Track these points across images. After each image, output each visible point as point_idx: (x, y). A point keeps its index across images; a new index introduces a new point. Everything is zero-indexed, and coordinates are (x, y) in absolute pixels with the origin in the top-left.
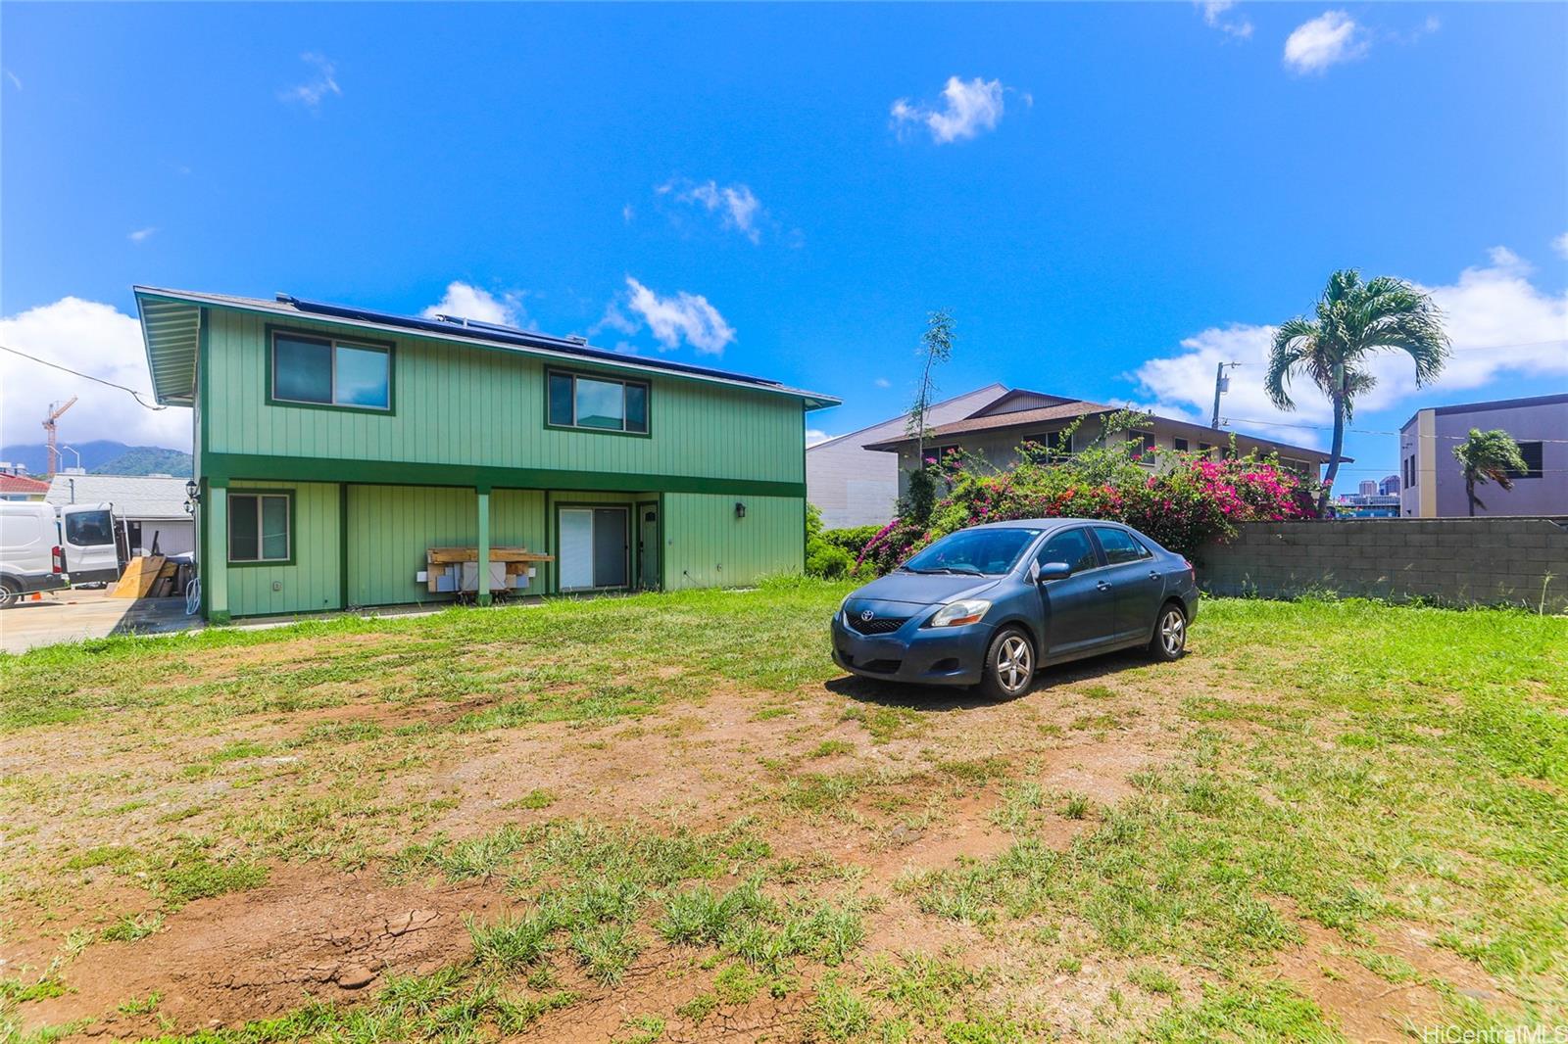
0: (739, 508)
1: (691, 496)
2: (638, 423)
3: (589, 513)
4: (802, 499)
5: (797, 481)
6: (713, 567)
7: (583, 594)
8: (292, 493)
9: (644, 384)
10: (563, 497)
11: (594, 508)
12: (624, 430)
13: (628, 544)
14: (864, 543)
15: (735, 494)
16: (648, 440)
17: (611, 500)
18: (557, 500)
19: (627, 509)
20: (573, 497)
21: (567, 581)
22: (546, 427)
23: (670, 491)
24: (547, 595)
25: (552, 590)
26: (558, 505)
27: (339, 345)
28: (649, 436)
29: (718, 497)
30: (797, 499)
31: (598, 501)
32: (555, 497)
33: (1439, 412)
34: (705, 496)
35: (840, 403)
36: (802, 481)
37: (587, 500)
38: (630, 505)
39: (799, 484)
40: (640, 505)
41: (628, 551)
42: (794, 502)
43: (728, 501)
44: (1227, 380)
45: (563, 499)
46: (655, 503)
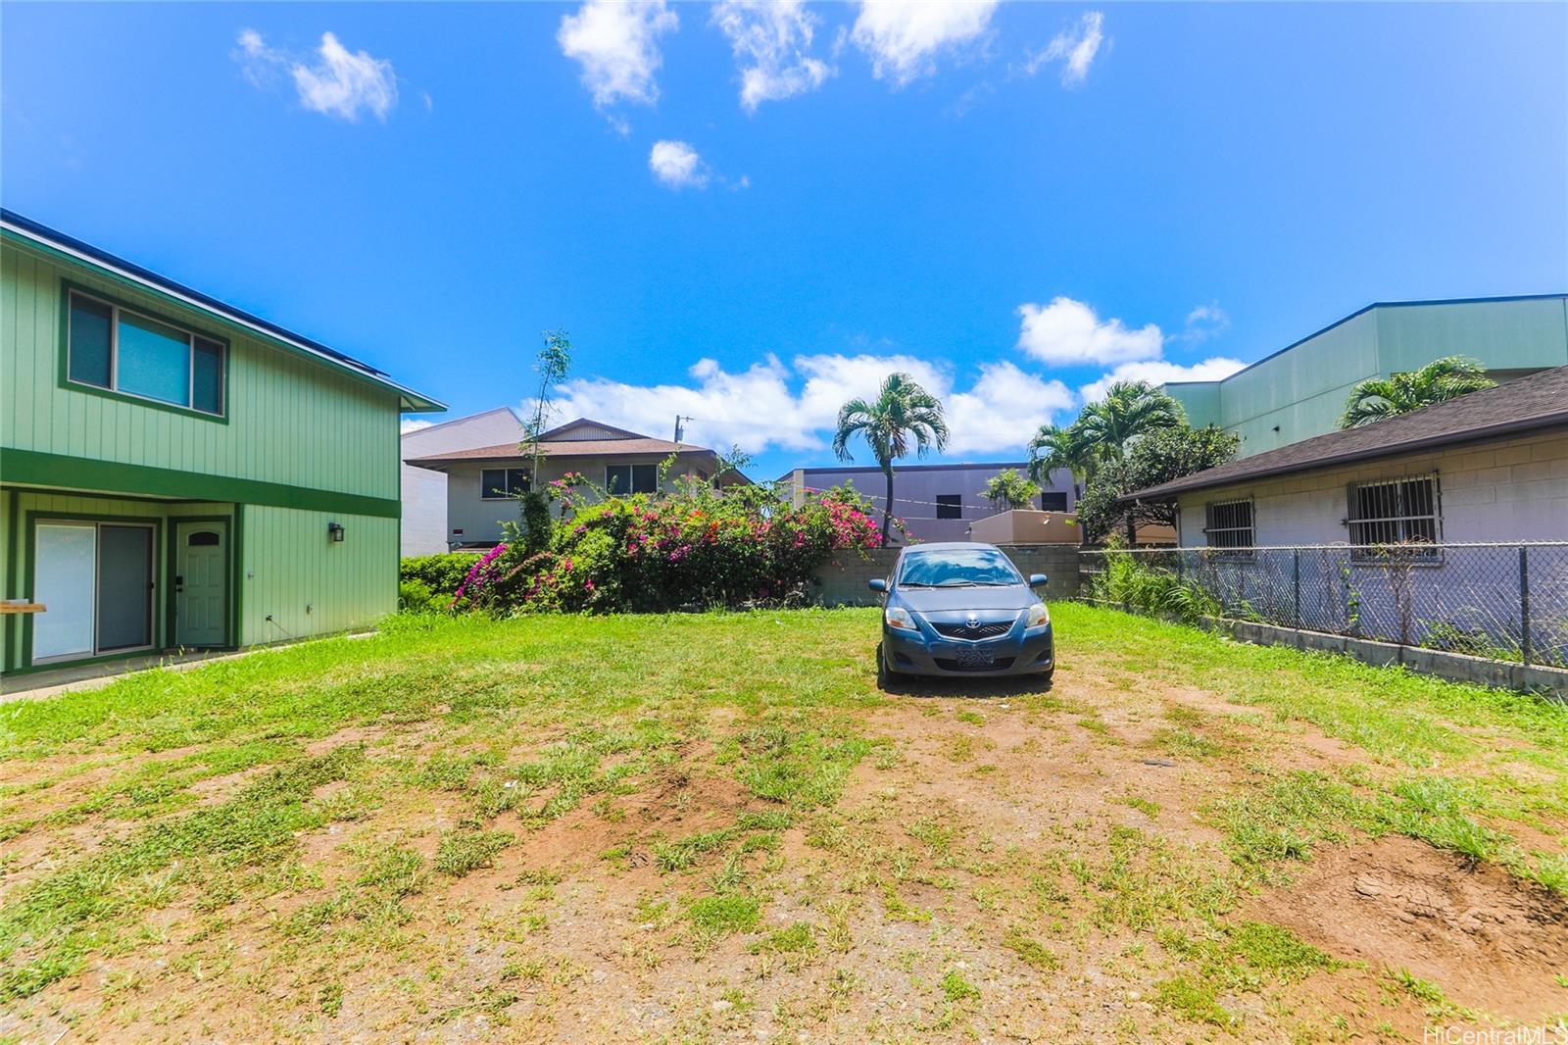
0: (334, 530)
1: (277, 510)
2: (211, 402)
3: (90, 530)
4: (396, 520)
5: (392, 498)
6: (302, 610)
7: (76, 666)
10: (44, 504)
11: (100, 523)
12: (191, 408)
13: (154, 581)
14: (441, 573)
15: (328, 510)
16: (220, 426)
17: (130, 513)
18: (33, 508)
19: (154, 526)
21: (45, 647)
22: (62, 384)
23: (250, 503)
24: (10, 674)
25: (18, 664)
26: (33, 516)
28: (226, 422)
29: (309, 513)
30: (392, 520)
31: (105, 512)
33: (807, 472)
34: (294, 511)
35: (446, 410)
36: (397, 499)
37: (84, 511)
38: (158, 521)
39: (392, 501)
40: (174, 522)
41: (154, 591)
42: (386, 523)
43: (321, 519)
44: (682, 430)
45: (41, 507)
46: (226, 519)
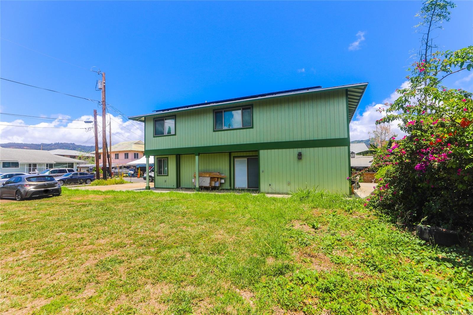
0: (300, 156)
2: (248, 123)
3: (246, 160)
7: (243, 190)
8: (167, 158)
9: (250, 106)
10: (236, 154)
15: (298, 148)
16: (253, 129)
20: (239, 154)
21: (237, 185)
22: (214, 131)
23: (262, 149)
24: (231, 189)
26: (234, 157)
27: (166, 119)
31: (248, 155)
32: (233, 155)
37: (245, 155)
